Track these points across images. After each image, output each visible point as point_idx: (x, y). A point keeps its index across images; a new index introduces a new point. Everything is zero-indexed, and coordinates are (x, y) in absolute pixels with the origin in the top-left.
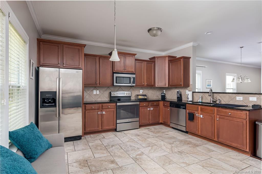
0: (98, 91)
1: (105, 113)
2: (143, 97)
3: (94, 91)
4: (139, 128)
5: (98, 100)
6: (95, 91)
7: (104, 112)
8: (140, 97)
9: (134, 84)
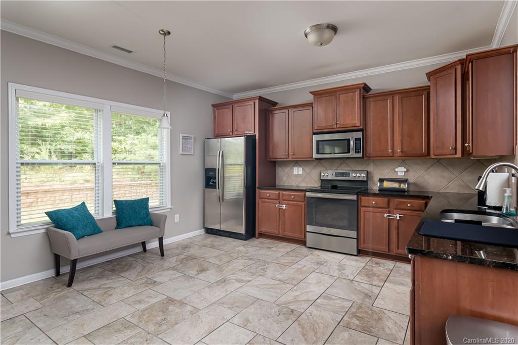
0: (301, 168)
1: (286, 207)
2: (395, 185)
3: (294, 168)
4: (356, 254)
5: (301, 185)
6: (297, 168)
7: (284, 206)
8: (386, 184)
9: (358, 152)
